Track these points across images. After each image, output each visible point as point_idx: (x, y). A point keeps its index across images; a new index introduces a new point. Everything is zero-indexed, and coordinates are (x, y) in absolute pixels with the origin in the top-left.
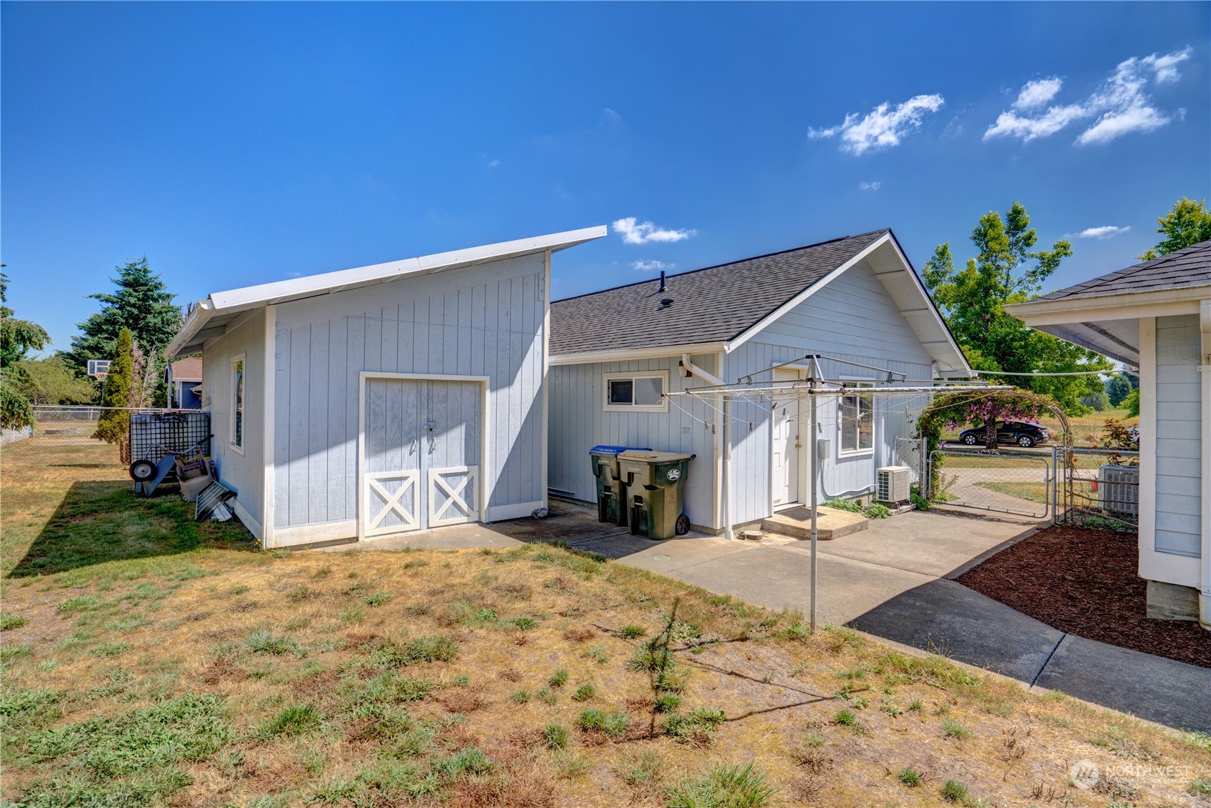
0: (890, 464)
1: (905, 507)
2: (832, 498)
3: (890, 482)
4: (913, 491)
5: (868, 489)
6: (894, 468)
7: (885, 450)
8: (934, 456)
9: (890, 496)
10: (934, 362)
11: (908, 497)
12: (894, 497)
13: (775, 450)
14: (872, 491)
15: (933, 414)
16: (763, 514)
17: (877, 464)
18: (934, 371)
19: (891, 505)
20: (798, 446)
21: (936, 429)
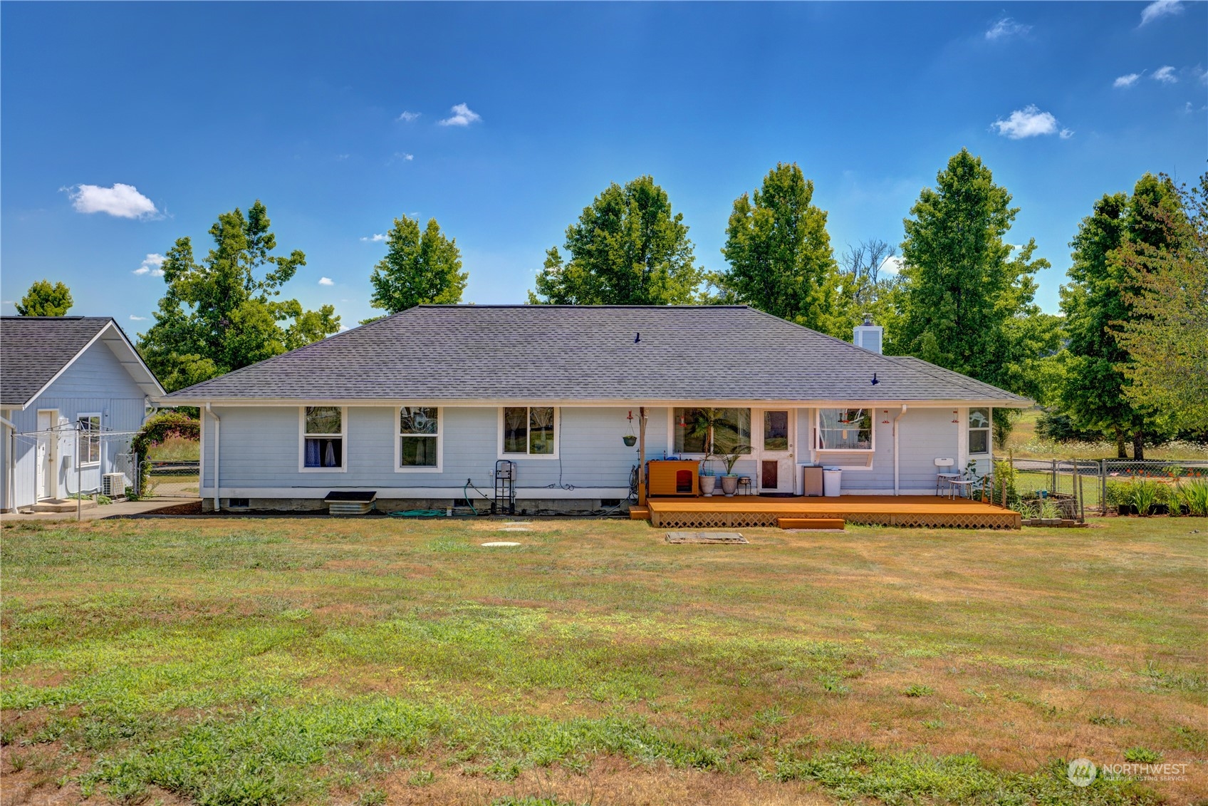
0: (112, 471)
1: (121, 499)
2: (72, 494)
3: (111, 482)
4: (127, 489)
5: (96, 490)
6: (114, 474)
7: (108, 465)
8: (142, 465)
9: (111, 492)
10: (147, 396)
11: (124, 493)
12: (115, 492)
13: (38, 463)
14: (99, 491)
15: (142, 437)
16: (32, 503)
17: (103, 471)
18: (147, 402)
19: (113, 498)
20: (50, 460)
21: (145, 448)
